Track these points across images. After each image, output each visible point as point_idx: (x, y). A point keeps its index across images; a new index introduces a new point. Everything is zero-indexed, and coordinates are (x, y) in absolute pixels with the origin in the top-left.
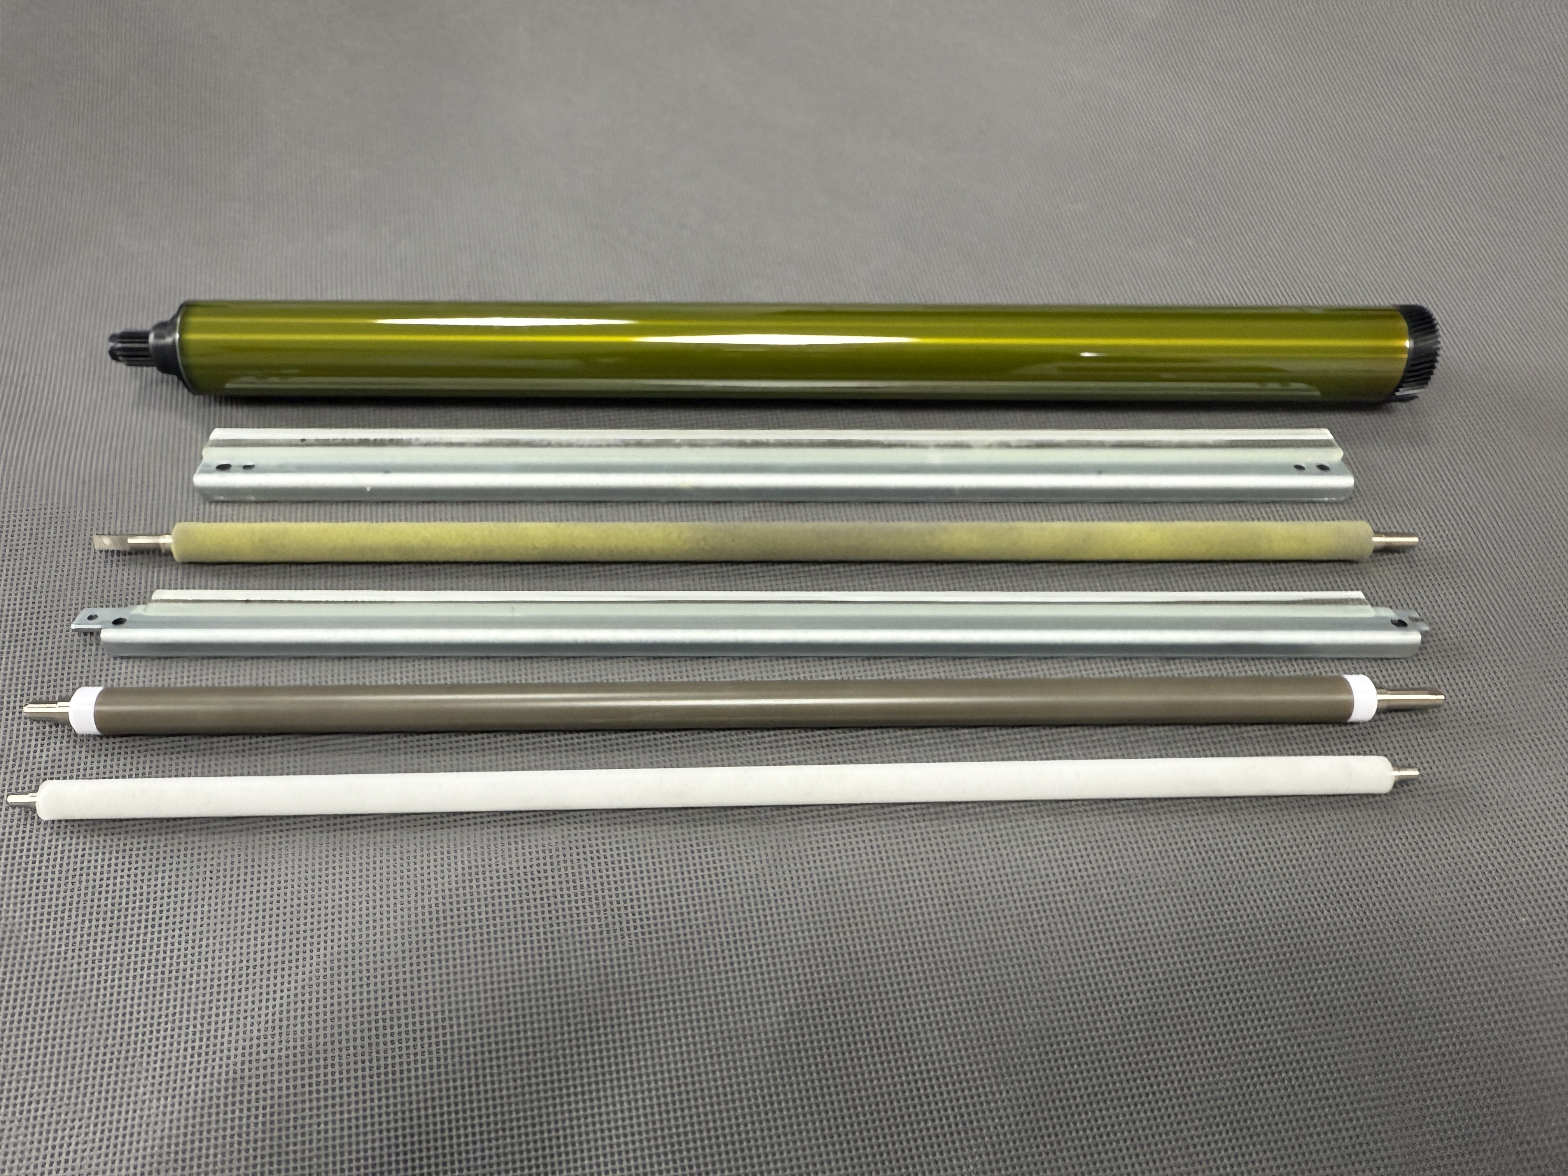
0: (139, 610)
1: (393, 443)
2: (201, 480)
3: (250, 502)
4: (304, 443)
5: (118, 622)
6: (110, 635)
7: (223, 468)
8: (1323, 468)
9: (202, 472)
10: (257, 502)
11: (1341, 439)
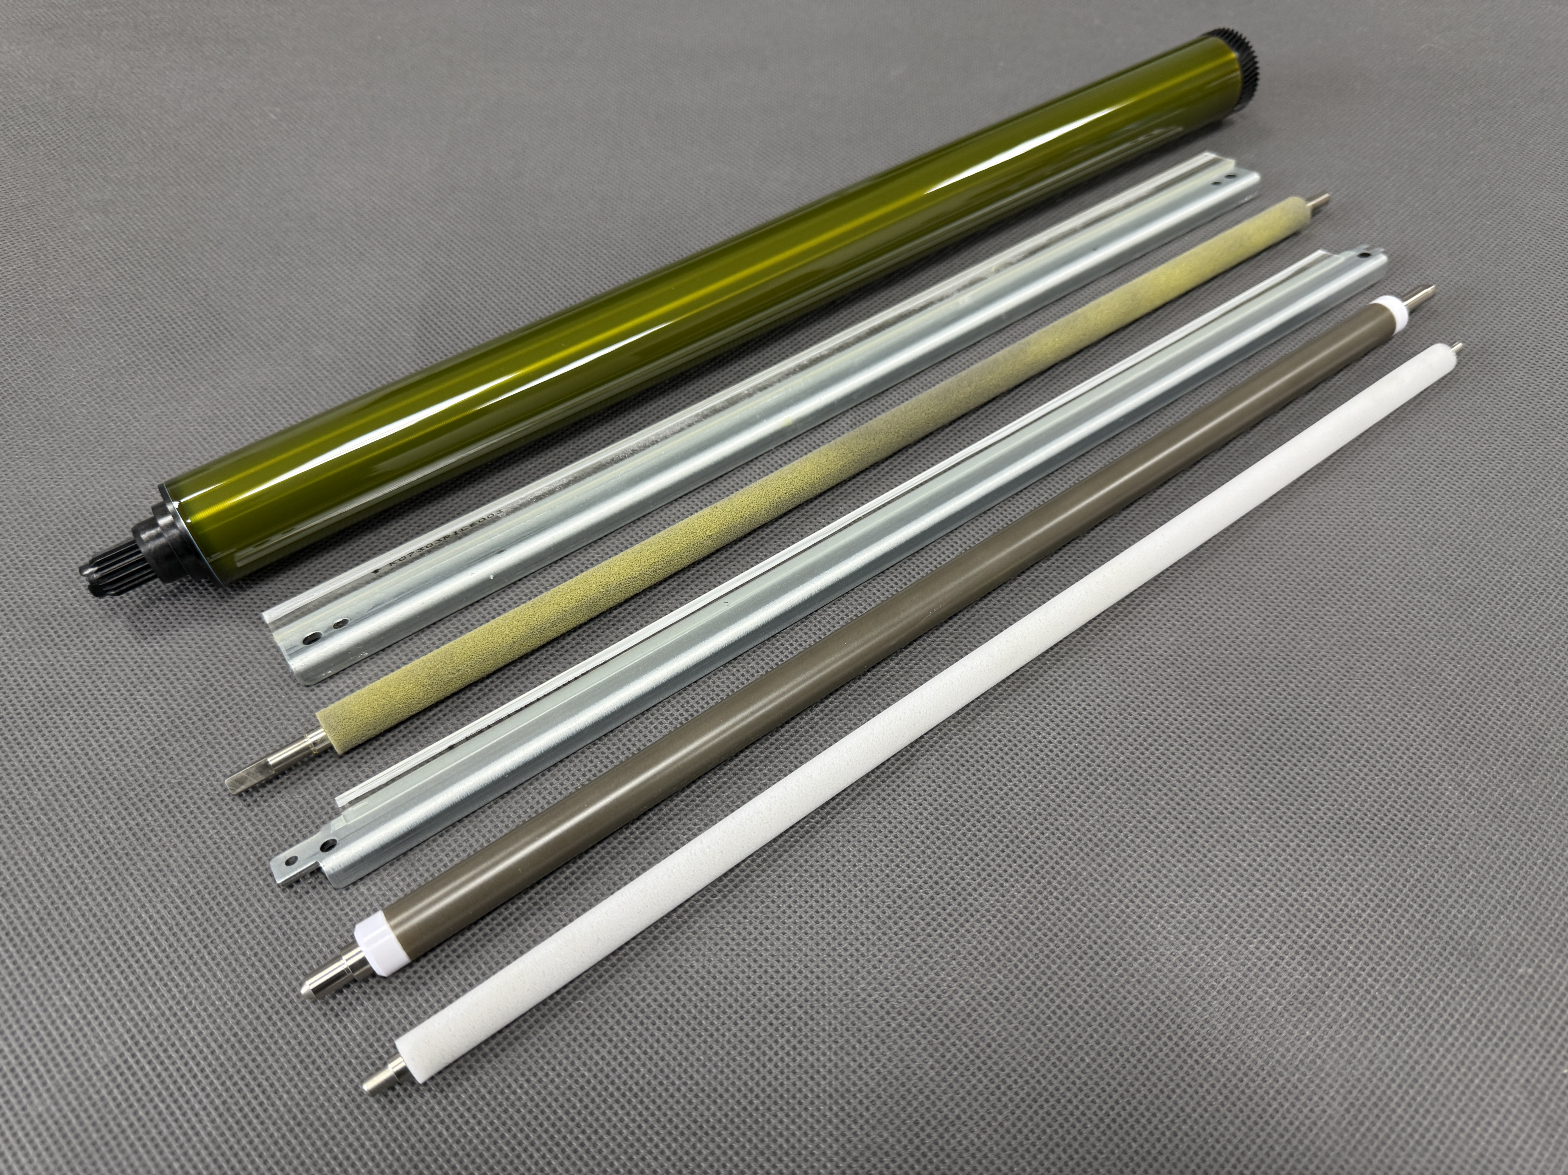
0: (337, 825)
1: (474, 527)
2: (298, 664)
3: (365, 660)
4: (378, 574)
5: (328, 847)
6: (331, 863)
7: (312, 640)
8: (1231, 176)
9: (292, 656)
10: (371, 657)
11: (1225, 152)
